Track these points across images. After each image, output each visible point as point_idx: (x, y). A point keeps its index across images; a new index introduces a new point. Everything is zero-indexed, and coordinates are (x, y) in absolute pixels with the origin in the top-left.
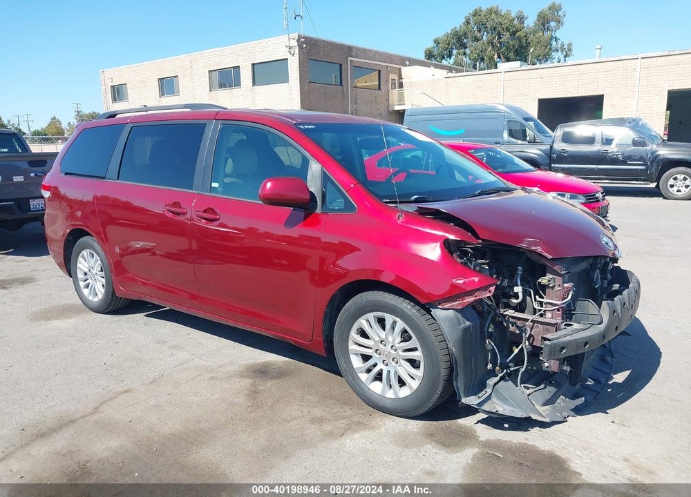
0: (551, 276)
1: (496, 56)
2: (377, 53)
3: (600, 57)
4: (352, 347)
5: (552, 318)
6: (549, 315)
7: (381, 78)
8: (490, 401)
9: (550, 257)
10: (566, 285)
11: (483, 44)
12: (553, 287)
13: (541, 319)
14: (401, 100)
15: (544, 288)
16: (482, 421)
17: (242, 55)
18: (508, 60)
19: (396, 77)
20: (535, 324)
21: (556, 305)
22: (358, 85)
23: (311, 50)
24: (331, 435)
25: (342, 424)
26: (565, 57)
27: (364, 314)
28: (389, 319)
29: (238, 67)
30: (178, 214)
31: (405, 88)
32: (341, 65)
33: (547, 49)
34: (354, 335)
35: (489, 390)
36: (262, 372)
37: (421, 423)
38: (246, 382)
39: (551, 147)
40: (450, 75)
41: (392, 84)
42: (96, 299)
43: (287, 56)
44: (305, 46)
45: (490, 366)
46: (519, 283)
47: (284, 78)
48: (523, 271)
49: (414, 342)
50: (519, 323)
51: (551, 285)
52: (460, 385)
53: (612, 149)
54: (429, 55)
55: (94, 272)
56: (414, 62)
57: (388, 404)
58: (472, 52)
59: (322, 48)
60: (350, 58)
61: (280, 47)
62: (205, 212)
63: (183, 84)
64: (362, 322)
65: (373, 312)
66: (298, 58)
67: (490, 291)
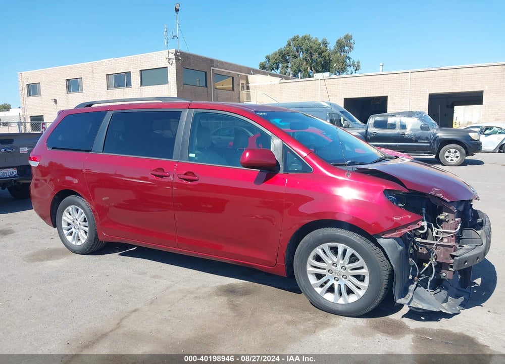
0: (447, 214)
1: (309, 69)
2: (231, 64)
3: (382, 71)
4: (309, 269)
5: (448, 242)
6: (445, 240)
7: (234, 83)
8: (412, 302)
9: (448, 201)
10: (456, 219)
11: (300, 60)
12: (447, 222)
13: (441, 243)
14: (249, 97)
15: (441, 222)
16: (405, 316)
17: (132, 64)
18: (317, 72)
19: (244, 82)
20: (438, 247)
21: (450, 233)
22: (217, 87)
23: (185, 62)
24: (306, 332)
25: (310, 324)
26: (356, 70)
27: (321, 244)
28: (341, 247)
29: (130, 72)
30: (162, 177)
31: (251, 90)
32: (206, 73)
33: (344, 65)
34: (311, 260)
35: (410, 294)
36: (230, 291)
37: (365, 320)
38: (223, 299)
39: (366, 131)
40: (283, 81)
41: (242, 87)
42: (79, 244)
43: (167, 65)
44: (180, 58)
45: (410, 277)
46: (425, 219)
47: (165, 81)
48: (426, 211)
49: (361, 262)
50: (427, 246)
51: (447, 220)
52: (396, 290)
53: (408, 132)
54: (263, 67)
55: (78, 223)
56: (256, 72)
57: (340, 308)
58: (292, 66)
59: (192, 60)
60: (212, 68)
61: (162, 58)
62: (185, 174)
63: (85, 83)
64: (318, 250)
65: (328, 242)
66: (175, 66)
67: (418, 224)
